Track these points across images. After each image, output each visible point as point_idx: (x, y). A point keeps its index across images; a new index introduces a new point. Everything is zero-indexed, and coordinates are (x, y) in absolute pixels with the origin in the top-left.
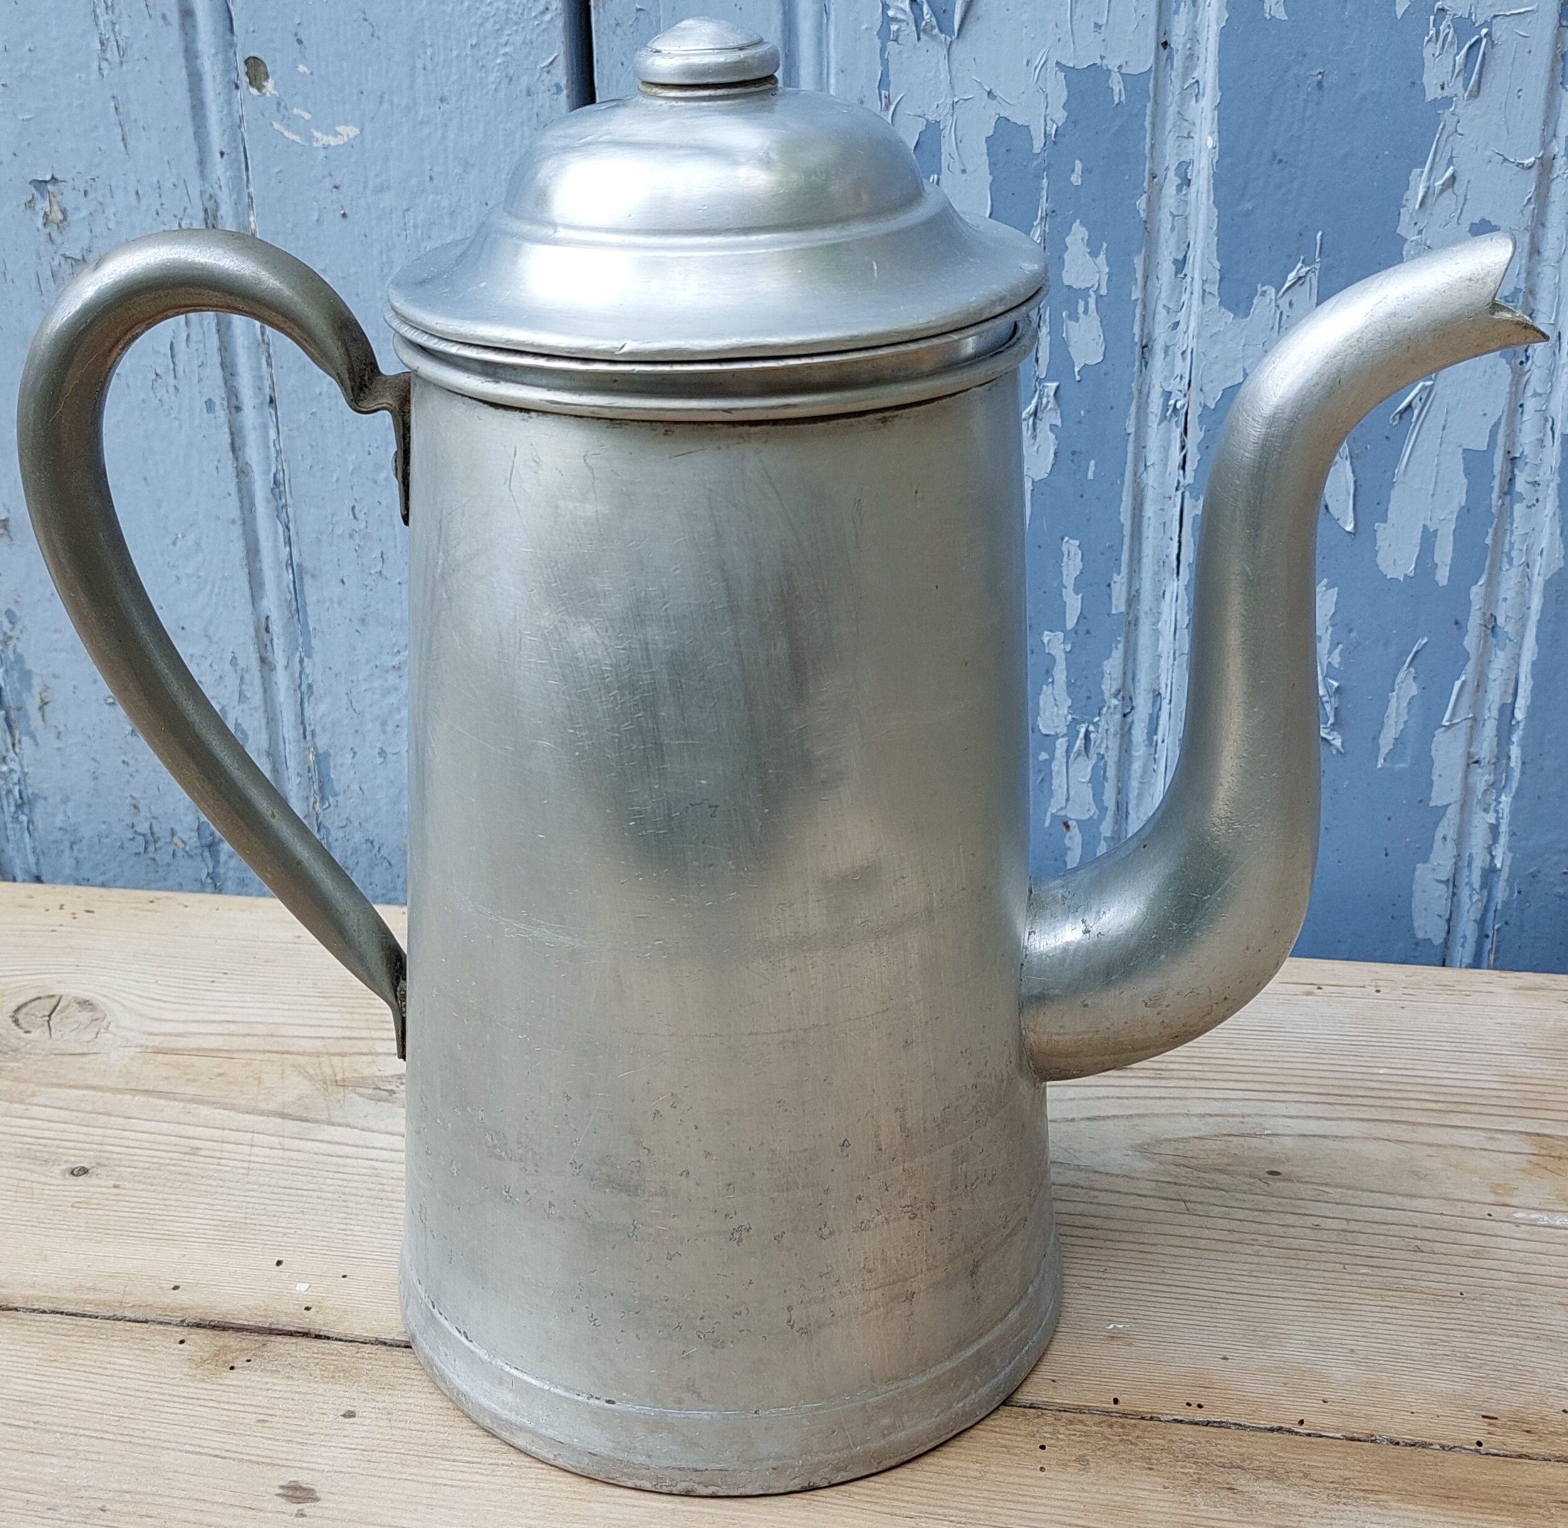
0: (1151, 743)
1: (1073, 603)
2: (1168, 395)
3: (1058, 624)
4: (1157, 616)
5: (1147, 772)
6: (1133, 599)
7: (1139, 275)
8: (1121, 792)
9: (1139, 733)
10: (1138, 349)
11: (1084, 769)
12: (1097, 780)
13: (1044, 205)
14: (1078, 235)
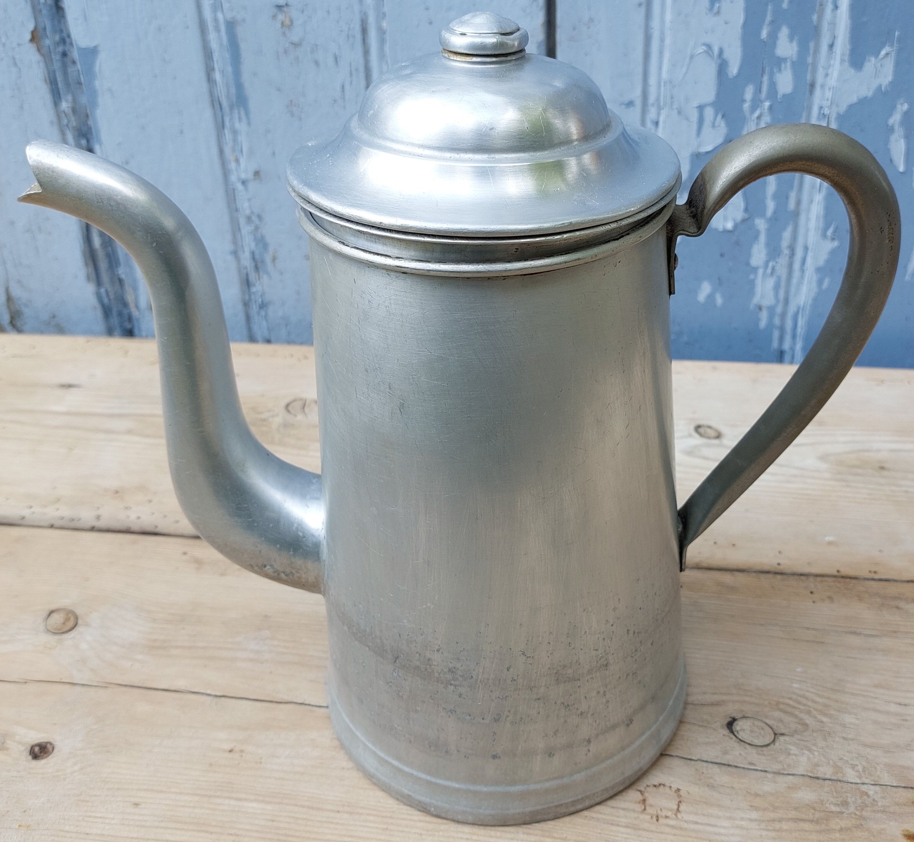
0: (802, 270)
1: (771, 206)
2: (821, 108)
3: (762, 214)
4: (809, 210)
5: (800, 283)
6: (798, 203)
7: (811, 52)
8: (787, 293)
9: (797, 265)
10: (808, 87)
11: (771, 283)
12: (777, 287)
13: (769, 18)
14: (784, 32)
